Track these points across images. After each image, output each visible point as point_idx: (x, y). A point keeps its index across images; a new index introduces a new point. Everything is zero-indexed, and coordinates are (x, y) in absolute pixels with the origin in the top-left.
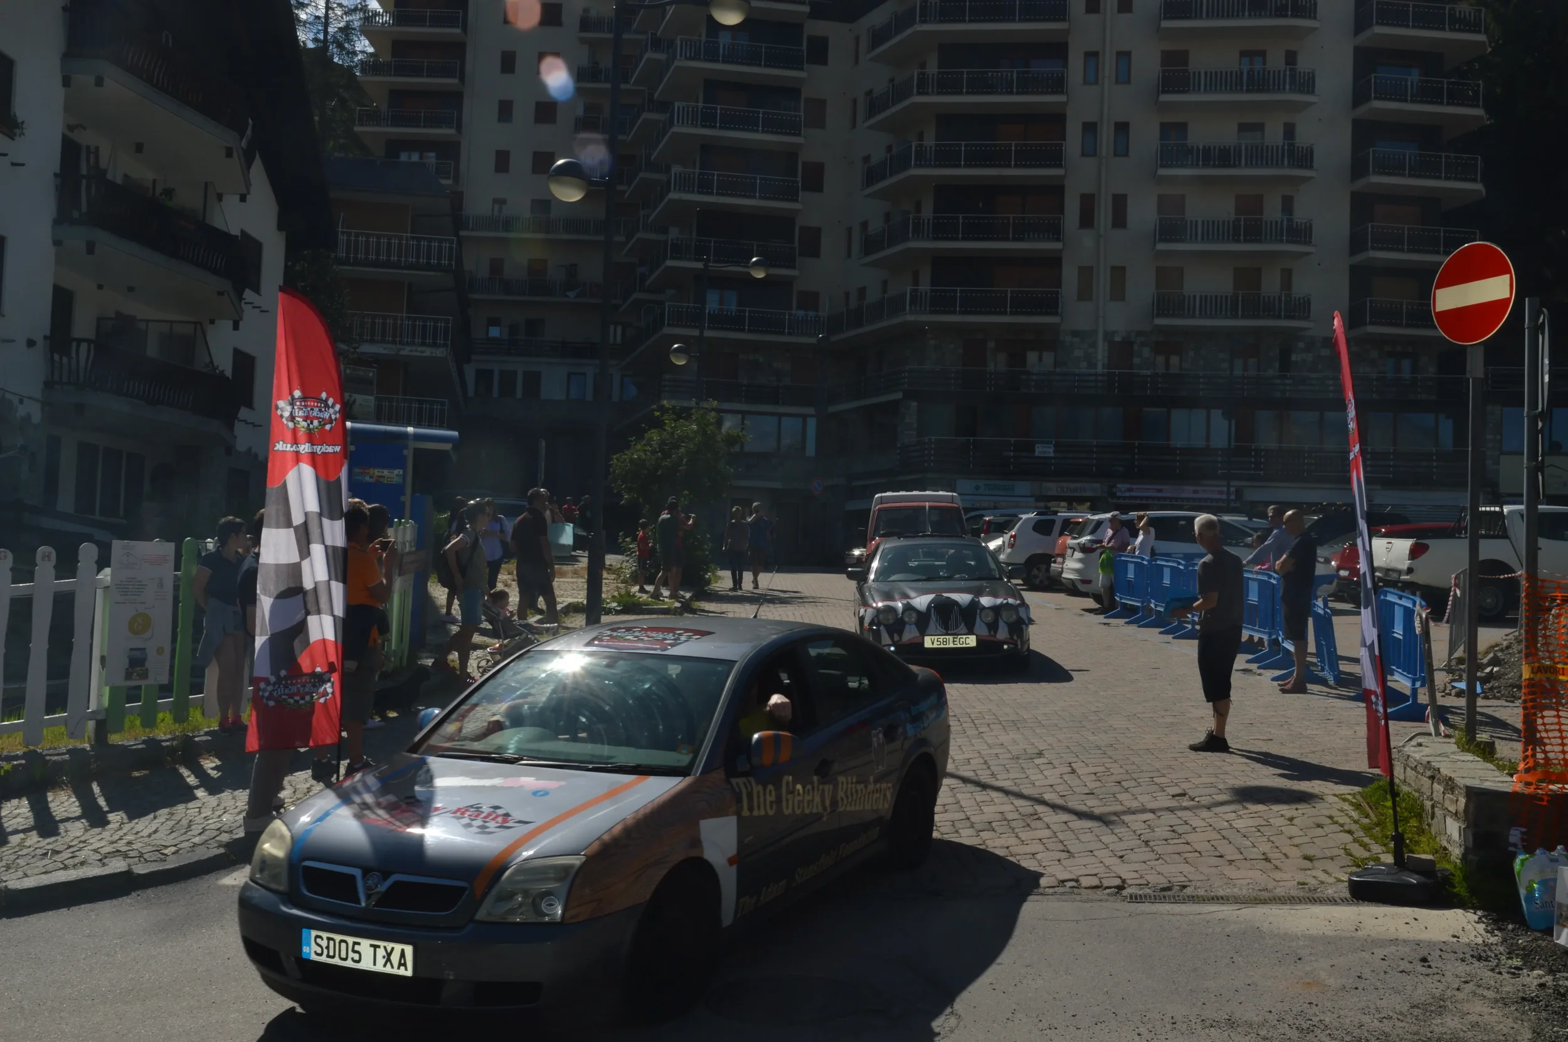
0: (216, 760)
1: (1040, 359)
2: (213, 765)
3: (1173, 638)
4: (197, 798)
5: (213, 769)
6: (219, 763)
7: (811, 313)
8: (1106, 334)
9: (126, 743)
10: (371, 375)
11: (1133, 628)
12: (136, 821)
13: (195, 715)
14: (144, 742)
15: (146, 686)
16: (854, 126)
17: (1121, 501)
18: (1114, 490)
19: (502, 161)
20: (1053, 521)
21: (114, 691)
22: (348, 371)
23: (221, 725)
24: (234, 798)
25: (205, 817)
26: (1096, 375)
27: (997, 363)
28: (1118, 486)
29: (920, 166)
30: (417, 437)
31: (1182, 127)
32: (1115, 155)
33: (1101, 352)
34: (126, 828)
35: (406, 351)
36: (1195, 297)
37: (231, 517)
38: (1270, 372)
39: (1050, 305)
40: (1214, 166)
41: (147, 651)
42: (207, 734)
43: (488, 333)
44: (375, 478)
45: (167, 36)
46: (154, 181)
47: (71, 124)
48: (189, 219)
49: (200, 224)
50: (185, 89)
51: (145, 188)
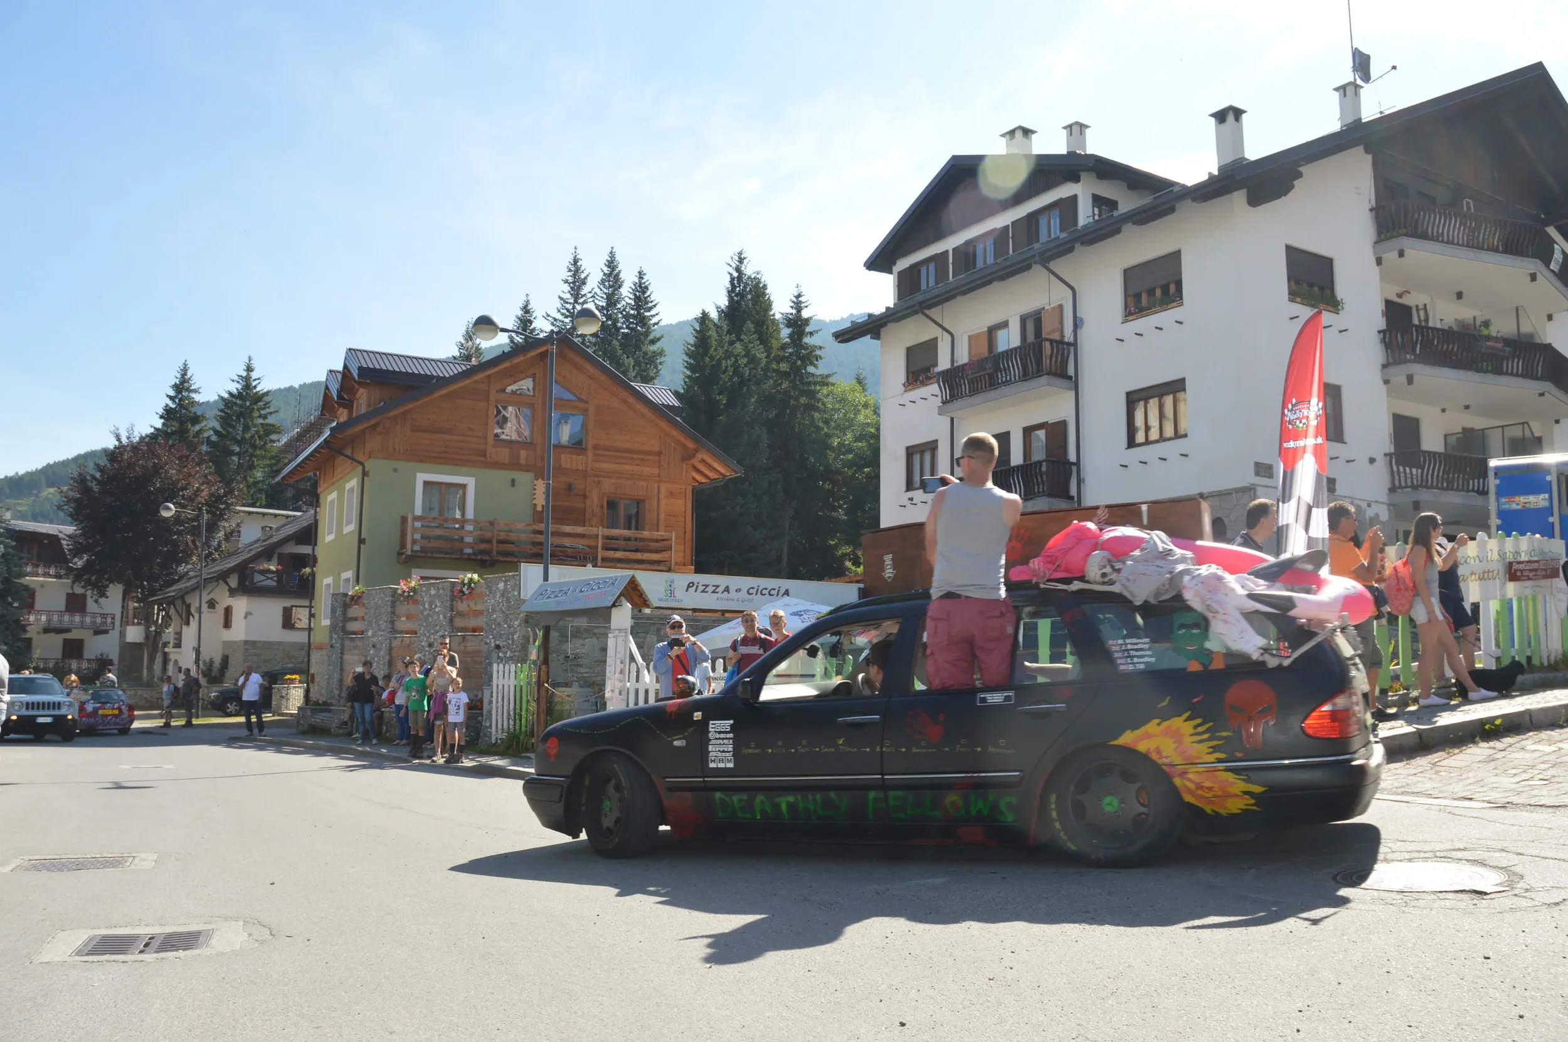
44: (1521, 504)
45: (1468, 203)
46: (1475, 318)
47: (1398, 292)
48: (1496, 339)
49: (1507, 342)
50: (1481, 239)
51: (1469, 325)
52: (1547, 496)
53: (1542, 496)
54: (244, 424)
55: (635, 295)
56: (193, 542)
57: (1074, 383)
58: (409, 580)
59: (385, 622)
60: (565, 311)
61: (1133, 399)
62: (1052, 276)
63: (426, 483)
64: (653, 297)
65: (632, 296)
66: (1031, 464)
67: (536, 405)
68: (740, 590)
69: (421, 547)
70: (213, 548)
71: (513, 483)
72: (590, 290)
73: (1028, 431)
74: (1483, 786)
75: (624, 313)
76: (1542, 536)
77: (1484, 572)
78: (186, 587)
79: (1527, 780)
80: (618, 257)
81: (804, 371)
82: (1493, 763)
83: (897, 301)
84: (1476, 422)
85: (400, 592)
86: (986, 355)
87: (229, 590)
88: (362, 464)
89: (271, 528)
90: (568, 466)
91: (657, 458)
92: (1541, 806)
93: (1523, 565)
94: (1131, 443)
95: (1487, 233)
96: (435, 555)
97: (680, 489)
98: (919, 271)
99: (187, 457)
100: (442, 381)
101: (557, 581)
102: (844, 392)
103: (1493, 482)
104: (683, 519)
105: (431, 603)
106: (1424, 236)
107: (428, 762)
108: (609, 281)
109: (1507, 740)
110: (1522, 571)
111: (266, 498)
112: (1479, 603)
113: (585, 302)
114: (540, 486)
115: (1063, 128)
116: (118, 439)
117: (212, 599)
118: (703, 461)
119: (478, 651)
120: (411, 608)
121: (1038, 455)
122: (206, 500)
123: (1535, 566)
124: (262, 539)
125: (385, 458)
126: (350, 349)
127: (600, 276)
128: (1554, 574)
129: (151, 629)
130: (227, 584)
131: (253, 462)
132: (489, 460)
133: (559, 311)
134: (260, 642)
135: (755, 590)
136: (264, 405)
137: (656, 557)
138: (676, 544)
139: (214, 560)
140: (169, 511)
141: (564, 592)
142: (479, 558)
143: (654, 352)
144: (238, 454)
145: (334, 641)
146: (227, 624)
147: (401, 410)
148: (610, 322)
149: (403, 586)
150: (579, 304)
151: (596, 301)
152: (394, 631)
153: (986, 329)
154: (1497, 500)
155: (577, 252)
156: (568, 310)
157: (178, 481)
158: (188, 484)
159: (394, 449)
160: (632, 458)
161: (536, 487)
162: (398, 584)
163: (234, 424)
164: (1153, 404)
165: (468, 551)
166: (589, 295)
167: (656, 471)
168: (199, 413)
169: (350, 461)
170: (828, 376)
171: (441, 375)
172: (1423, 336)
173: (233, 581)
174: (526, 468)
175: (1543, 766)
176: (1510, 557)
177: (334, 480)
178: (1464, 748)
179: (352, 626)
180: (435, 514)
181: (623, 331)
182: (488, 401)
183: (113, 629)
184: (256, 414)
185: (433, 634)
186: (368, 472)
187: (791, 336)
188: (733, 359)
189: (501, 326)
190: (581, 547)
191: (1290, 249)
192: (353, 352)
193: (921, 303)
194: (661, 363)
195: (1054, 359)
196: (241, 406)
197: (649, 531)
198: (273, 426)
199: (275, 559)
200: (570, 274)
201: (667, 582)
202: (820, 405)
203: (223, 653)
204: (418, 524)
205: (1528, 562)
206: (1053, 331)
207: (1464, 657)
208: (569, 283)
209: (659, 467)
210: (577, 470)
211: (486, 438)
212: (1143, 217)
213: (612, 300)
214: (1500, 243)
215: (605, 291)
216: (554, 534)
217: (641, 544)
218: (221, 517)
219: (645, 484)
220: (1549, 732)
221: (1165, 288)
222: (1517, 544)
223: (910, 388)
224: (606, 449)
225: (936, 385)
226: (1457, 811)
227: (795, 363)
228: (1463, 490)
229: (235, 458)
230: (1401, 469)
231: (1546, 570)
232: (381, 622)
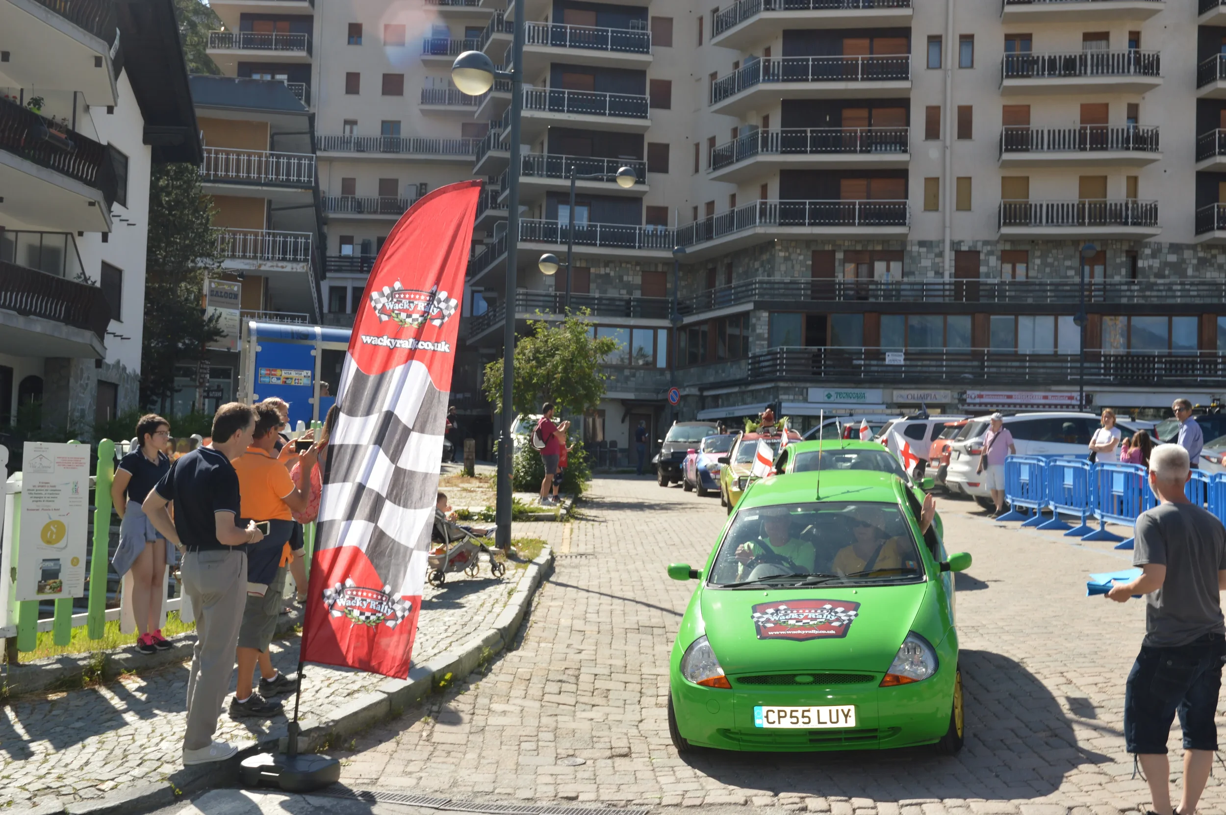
0: (139, 680)
1: (888, 270)
2: (136, 686)
3: (1083, 540)
4: (126, 724)
5: (137, 690)
6: (144, 684)
7: (660, 228)
8: (953, 243)
9: (38, 663)
10: (236, 289)
11: (1032, 531)
12: (63, 751)
13: (110, 632)
14: (58, 661)
15: (59, 600)
16: (700, 43)
17: (972, 408)
18: (964, 396)
19: (353, 83)
20: (924, 427)
21: (25, 606)
22: (213, 285)
23: (140, 641)
24: (169, 722)
25: (141, 746)
26: (944, 284)
27: (845, 274)
28: (969, 392)
29: (769, 81)
30: (326, 338)
31: (1026, 39)
32: (960, 67)
33: (948, 263)
34: (53, 759)
35: (267, 267)
36: (1041, 206)
37: (152, 416)
38: (1117, 279)
39: (898, 216)
40: (1060, 75)
41: (61, 562)
42: (125, 651)
43: (340, 251)
44: (282, 380)
48: (60, 128)
49: (71, 134)
51: (14, 97)
52: (309, 373)
53: (304, 373)
154: (257, 372)
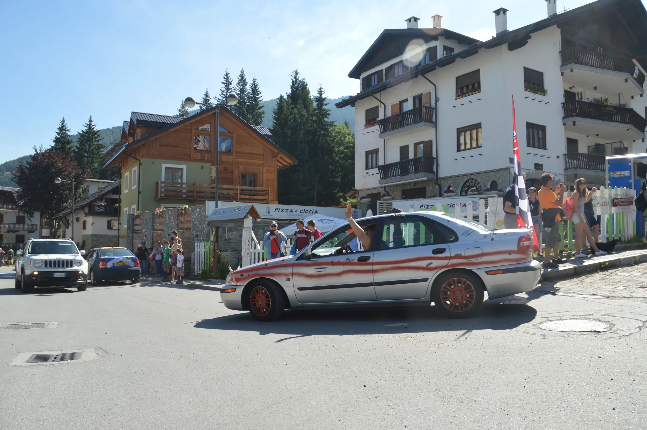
44: (619, 175)
45: (600, 49)
46: (601, 98)
47: (570, 87)
48: (610, 107)
49: (615, 107)
50: (605, 64)
51: (599, 101)
52: (629, 171)
53: (627, 172)
54: (89, 144)
55: (252, 88)
56: (69, 194)
57: (435, 125)
58: (160, 208)
59: (150, 226)
60: (223, 96)
61: (460, 131)
62: (426, 80)
63: (166, 168)
64: (259, 90)
65: (251, 89)
66: (417, 158)
67: (211, 135)
68: (297, 211)
69: (165, 195)
70: (77, 196)
71: (202, 167)
72: (233, 87)
73: (416, 145)
74: (600, 290)
75: (248, 96)
76: (627, 188)
77: (603, 203)
78: (67, 213)
79: (618, 287)
80: (245, 73)
81: (323, 120)
82: (604, 280)
83: (361, 91)
84: (601, 141)
85: (156, 213)
86: (399, 113)
87: (85, 214)
88: (139, 160)
89: (101, 187)
90: (225, 160)
91: (262, 157)
92: (623, 297)
93: (619, 200)
94: (459, 150)
95: (608, 62)
96: (170, 198)
97: (272, 169)
98: (371, 78)
99: (65, 158)
100: (172, 125)
101: (221, 208)
102: (340, 129)
103: (607, 166)
104: (273, 182)
105: (169, 218)
106: (582, 63)
107: (169, 283)
108: (241, 83)
109: (611, 271)
110: (618, 202)
111: (99, 175)
112: (600, 215)
113: (231, 92)
114: (214, 168)
115: (431, 17)
116: (36, 151)
117: (78, 217)
118: (281, 158)
119: (189, 237)
120: (161, 220)
121: (420, 155)
122: (74, 176)
123: (623, 200)
124: (99, 192)
125: (149, 158)
126: (133, 112)
127: (237, 81)
128: (631, 203)
129: (53, 230)
130: (84, 211)
131: (93, 160)
132: (192, 158)
133: (220, 96)
134: (98, 235)
135: (303, 211)
136: (97, 136)
137: (262, 198)
138: (270, 192)
139: (78, 201)
140: (59, 181)
141: (224, 212)
142: (188, 199)
143: (260, 112)
144: (87, 157)
145: (129, 234)
146: (84, 228)
147: (154, 138)
148: (242, 100)
149: (157, 211)
150: (229, 92)
151: (236, 91)
152: (154, 229)
153: (399, 102)
154: (609, 173)
155: (228, 71)
156: (224, 95)
157: (62, 168)
158: (66, 170)
159: (153, 154)
160: (252, 157)
161: (212, 169)
162: (155, 210)
163: (85, 144)
164: (468, 133)
165: (184, 196)
166: (233, 89)
167: (261, 162)
168: (70, 140)
169: (134, 159)
170: (333, 122)
171: (172, 123)
172: (580, 106)
173: (86, 210)
174: (208, 162)
175: (624, 281)
176: (613, 197)
177: (128, 167)
178: (593, 274)
179: (136, 228)
180: (170, 181)
181: (247, 104)
182: (191, 133)
183: (37, 230)
184: (94, 140)
185: (170, 231)
186: (142, 163)
187: (317, 105)
188: (293, 115)
189: (196, 102)
190: (231, 194)
191: (525, 69)
192: (134, 113)
193: (372, 91)
194: (263, 117)
195: (427, 115)
196: (87, 137)
197: (259, 187)
198: (101, 145)
199: (104, 201)
200: (225, 80)
201: (267, 208)
202: (330, 134)
203: (83, 239)
204: (163, 185)
205: (621, 198)
206: (426, 103)
207: (594, 237)
208: (225, 84)
209: (263, 160)
210: (229, 162)
211: (191, 149)
212: (465, 55)
213: (242, 91)
214: (613, 66)
215: (240, 87)
216: (220, 188)
217: (256, 192)
218: (80, 183)
219: (257, 167)
220: (627, 268)
221: (473, 85)
222: (616, 192)
223: (367, 127)
224: (241, 153)
225: (378, 126)
226: (590, 300)
227: (319, 117)
228: (595, 169)
229: (86, 159)
230: (570, 160)
231: (627, 202)
232: (148, 226)
